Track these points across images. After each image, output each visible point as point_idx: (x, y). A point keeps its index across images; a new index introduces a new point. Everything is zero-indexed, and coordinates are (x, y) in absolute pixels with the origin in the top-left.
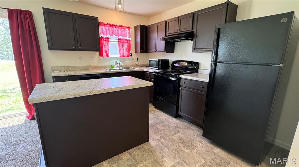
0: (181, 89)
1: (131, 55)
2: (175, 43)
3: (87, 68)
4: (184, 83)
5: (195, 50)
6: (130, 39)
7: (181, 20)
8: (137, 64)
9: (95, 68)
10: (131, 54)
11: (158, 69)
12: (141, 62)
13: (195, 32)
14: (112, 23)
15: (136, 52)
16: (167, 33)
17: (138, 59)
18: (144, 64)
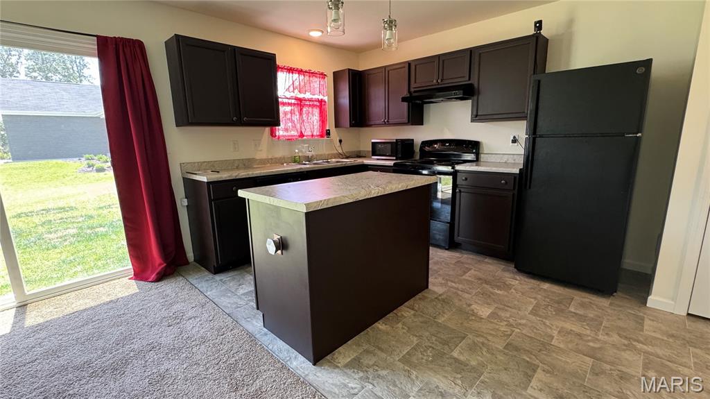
0: (460, 191)
1: (328, 133)
2: (425, 105)
3: (248, 163)
4: (466, 179)
5: (477, 117)
6: (326, 98)
7: (443, 61)
8: (340, 151)
9: (263, 162)
10: (329, 130)
11: (395, 158)
12: (348, 147)
13: (476, 86)
14: (293, 66)
15: (337, 126)
16: (413, 85)
17: (340, 141)
18: (352, 152)
